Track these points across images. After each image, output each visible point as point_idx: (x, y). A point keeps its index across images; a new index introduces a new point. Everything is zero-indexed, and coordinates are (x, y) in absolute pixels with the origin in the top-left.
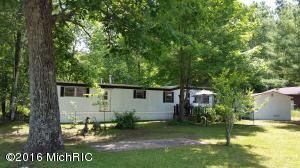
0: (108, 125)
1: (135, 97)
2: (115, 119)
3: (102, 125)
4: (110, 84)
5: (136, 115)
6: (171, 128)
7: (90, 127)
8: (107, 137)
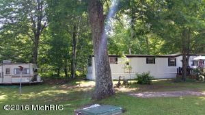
0: (132, 82)
1: (147, 63)
2: (136, 77)
3: (129, 82)
4: (130, 54)
5: (151, 75)
6: (177, 84)
7: (122, 82)
8: (134, 89)
